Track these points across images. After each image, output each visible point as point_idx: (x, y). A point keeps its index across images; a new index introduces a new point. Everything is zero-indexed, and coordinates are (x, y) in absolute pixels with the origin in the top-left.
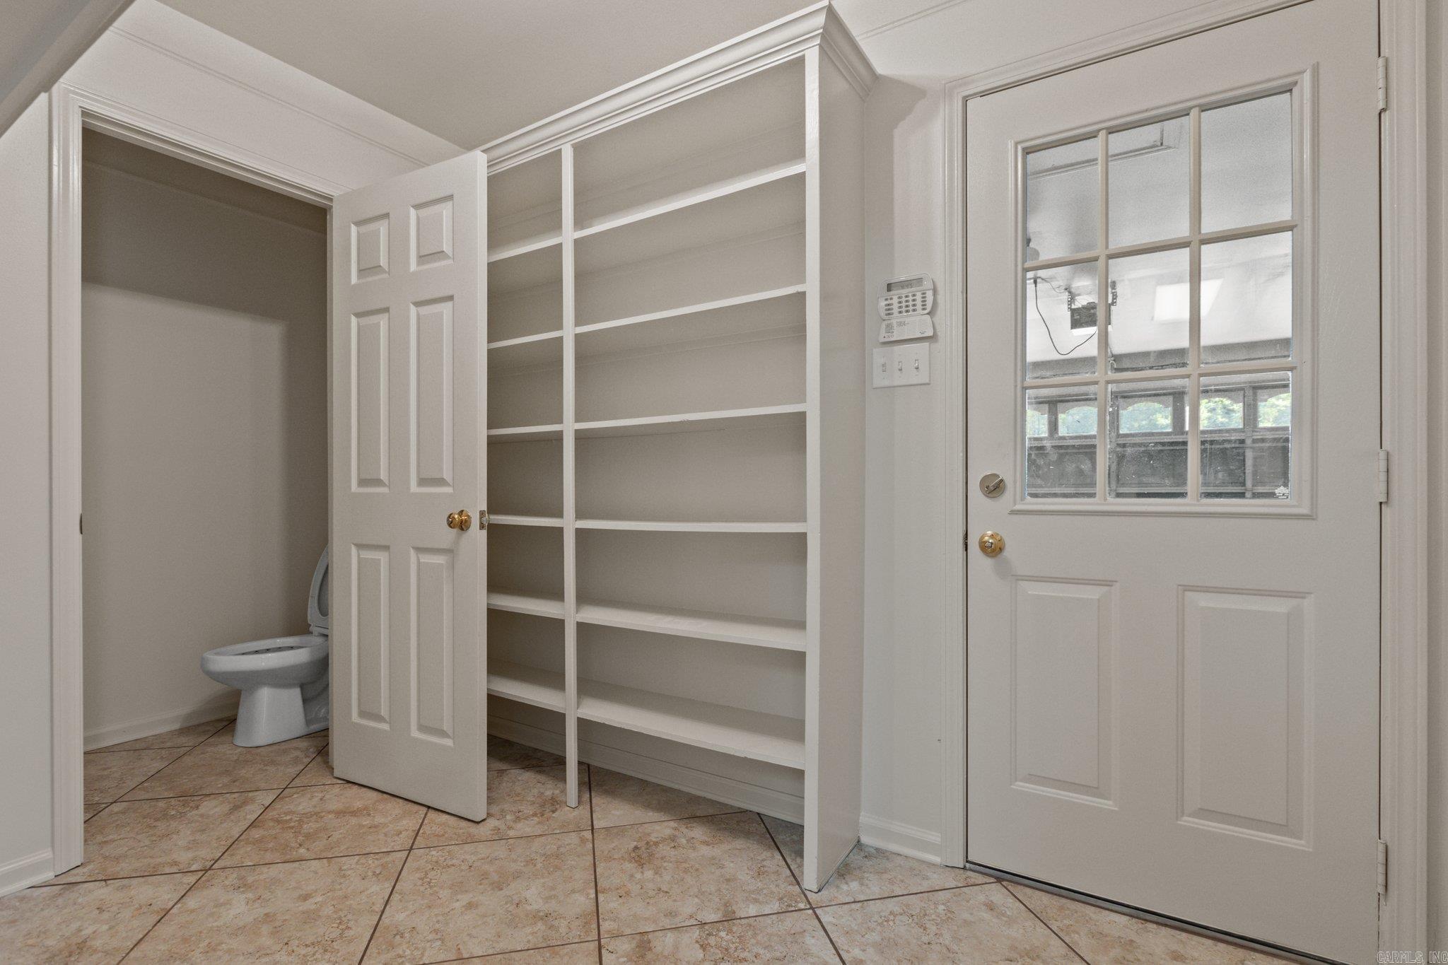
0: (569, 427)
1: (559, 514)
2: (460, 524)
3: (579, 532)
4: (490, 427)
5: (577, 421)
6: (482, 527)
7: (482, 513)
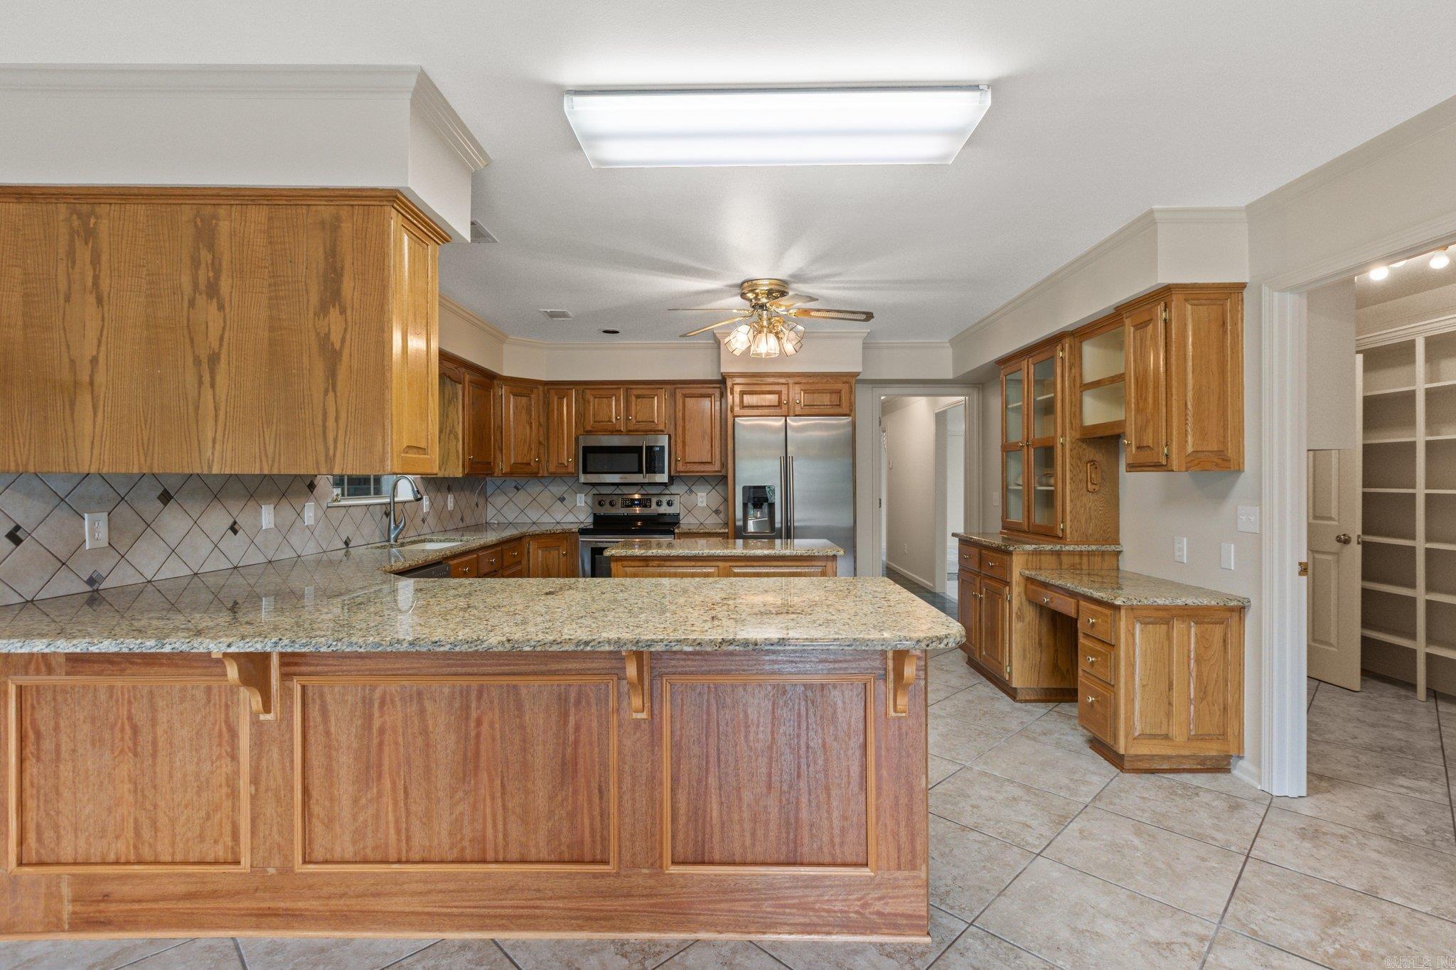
0: (1421, 491)
1: (1413, 537)
2: (1345, 541)
3: (1428, 551)
4: (1364, 486)
5: (1427, 488)
6: (1359, 543)
7: (1359, 536)
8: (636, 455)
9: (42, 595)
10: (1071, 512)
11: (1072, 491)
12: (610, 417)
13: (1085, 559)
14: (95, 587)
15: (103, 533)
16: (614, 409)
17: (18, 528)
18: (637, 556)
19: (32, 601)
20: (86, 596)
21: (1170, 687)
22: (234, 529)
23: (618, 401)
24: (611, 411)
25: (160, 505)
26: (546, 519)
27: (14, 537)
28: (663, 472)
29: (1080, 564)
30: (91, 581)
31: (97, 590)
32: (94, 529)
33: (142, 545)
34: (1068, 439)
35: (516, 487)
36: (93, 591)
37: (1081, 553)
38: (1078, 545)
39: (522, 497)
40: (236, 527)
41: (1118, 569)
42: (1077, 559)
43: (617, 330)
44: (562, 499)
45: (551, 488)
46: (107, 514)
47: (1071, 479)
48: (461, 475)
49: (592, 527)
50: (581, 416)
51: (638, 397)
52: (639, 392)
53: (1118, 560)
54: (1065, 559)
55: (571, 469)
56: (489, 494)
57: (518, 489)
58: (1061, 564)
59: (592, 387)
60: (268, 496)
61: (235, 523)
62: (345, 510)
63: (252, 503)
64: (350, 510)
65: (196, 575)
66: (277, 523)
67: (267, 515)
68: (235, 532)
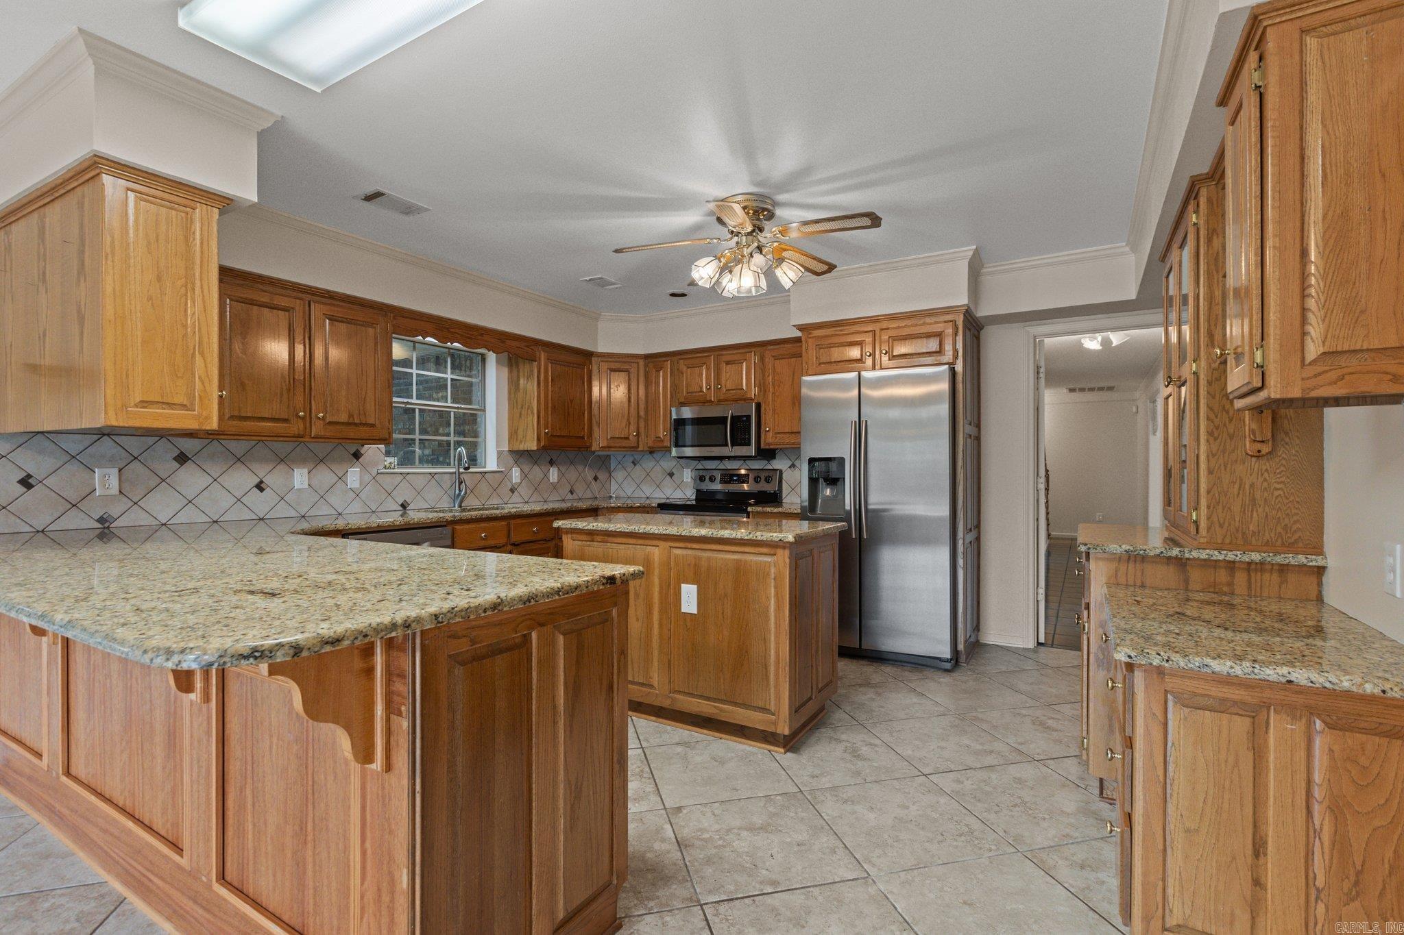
8: (721, 427)
9: (51, 528)
10: (1208, 492)
11: (1211, 455)
12: (701, 388)
13: (1240, 578)
14: (106, 525)
15: (114, 482)
16: (703, 379)
17: (29, 476)
18: (579, 529)
19: (43, 531)
20: (98, 531)
21: (1259, 849)
22: (260, 487)
23: (708, 369)
24: (702, 381)
25: (177, 465)
26: (638, 494)
27: (26, 482)
28: (749, 444)
29: (1231, 584)
30: (101, 520)
31: (108, 527)
32: (106, 481)
33: (155, 496)
34: (1203, 363)
35: (633, 462)
36: (104, 528)
37: (1231, 566)
38: (1220, 550)
39: (638, 472)
40: (262, 485)
41: (1320, 599)
42: (1222, 576)
43: (685, 292)
44: (671, 475)
45: (661, 463)
46: (117, 470)
47: (1210, 433)
48: (535, 448)
49: (694, 502)
50: (675, 387)
51: (728, 363)
52: (728, 358)
53: (1320, 584)
54: (1195, 575)
55: (667, 444)
56: (612, 468)
57: (635, 465)
58: (1187, 581)
59: (688, 356)
60: (302, 461)
61: (261, 482)
62: (401, 477)
63: (282, 467)
64: (408, 477)
65: (216, 522)
66: (313, 484)
67: (300, 477)
68: (262, 490)
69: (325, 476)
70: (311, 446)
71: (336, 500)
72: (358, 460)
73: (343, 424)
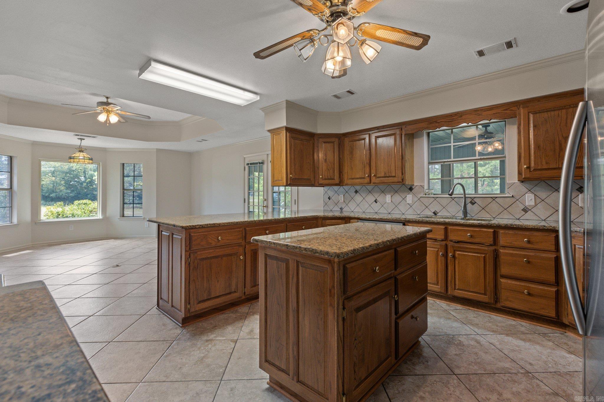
9: (333, 209)
15: (343, 199)
17: (330, 197)
25: (355, 194)
30: (341, 209)
32: (341, 198)
33: (351, 203)
36: (341, 211)
46: (343, 195)
60: (389, 192)
61: (376, 200)
62: (433, 199)
63: (383, 194)
64: (437, 199)
65: (364, 212)
66: (393, 200)
67: (388, 198)
68: (376, 202)
69: (397, 198)
70: (393, 186)
71: (402, 208)
72: (411, 191)
73: (382, 177)
